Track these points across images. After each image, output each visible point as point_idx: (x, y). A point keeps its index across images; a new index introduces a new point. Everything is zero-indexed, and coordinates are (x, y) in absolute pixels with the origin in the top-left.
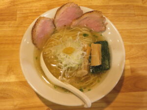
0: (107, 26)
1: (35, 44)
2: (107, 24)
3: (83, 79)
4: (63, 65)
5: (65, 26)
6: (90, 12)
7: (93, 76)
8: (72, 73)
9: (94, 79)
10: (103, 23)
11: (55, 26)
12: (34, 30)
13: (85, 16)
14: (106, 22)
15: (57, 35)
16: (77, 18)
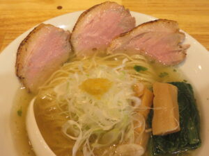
0: (188, 52)
1: (21, 78)
2: (188, 46)
4: (80, 126)
5: (94, 49)
6: (152, 22)
10: (179, 44)
11: (72, 46)
12: (24, 47)
13: (140, 30)
14: (185, 43)
15: (74, 64)
16: (122, 35)
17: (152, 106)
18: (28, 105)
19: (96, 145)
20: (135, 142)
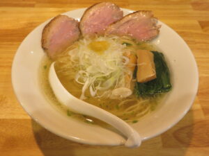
1: (44, 49)
2: (160, 26)
3: (123, 102)
5: (96, 33)
7: (141, 99)
8: (103, 91)
9: (142, 105)
11: (80, 31)
17: (136, 63)
18: (50, 65)
19: (98, 88)
20: (125, 86)
